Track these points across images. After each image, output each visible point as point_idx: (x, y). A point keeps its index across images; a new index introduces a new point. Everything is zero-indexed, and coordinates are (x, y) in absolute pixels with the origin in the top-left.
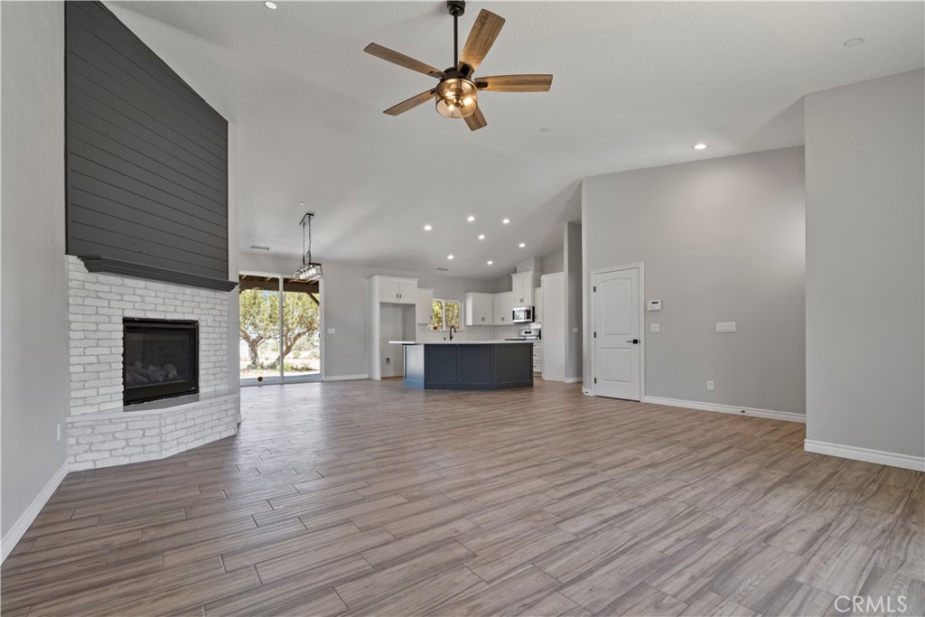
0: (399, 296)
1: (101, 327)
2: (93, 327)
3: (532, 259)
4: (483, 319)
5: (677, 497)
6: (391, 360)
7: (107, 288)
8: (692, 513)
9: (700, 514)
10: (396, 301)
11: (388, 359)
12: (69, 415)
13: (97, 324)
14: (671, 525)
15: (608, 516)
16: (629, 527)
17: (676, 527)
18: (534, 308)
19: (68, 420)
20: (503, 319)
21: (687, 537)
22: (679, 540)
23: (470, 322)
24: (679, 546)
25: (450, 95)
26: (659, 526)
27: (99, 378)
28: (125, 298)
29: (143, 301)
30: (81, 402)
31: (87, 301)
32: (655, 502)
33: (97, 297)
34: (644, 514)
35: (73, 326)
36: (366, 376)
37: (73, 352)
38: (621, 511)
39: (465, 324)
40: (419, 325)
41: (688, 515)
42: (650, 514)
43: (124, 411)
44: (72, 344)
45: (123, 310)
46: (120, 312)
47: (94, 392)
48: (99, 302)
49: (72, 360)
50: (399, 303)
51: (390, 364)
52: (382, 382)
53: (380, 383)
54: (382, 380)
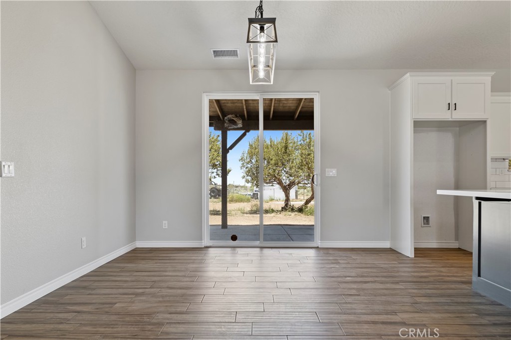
0: (451, 106)
6: (430, 219)
10: (447, 116)
11: (426, 219)
36: (386, 245)
50: (450, 120)
51: (430, 227)
52: (415, 256)
53: (411, 259)
54: (415, 253)
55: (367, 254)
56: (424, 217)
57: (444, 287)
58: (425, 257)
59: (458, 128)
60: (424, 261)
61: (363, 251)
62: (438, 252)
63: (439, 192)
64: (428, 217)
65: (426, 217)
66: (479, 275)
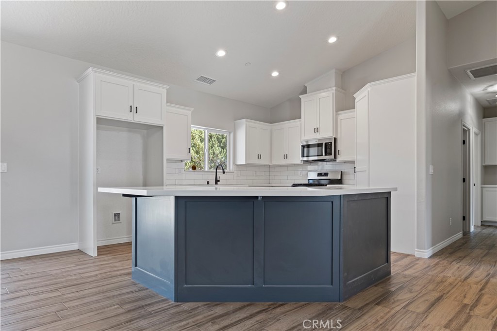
0: (132, 109)
3: (334, 71)
4: (259, 157)
10: (129, 117)
11: (117, 216)
18: (335, 139)
20: (286, 157)
23: (242, 160)
39: (234, 163)
40: (169, 161)
50: (133, 121)
51: (121, 223)
52: (98, 255)
53: (95, 258)
54: (98, 252)
55: (46, 260)
56: (115, 214)
57: (106, 283)
58: (110, 253)
59: (146, 131)
60: (104, 259)
61: (41, 258)
62: (125, 247)
63: (101, 190)
64: (119, 214)
65: (117, 214)
66: (136, 265)
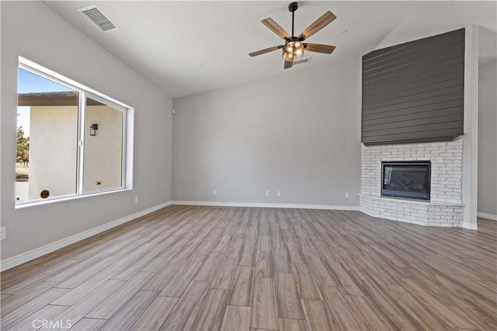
1: (372, 165)
2: (369, 165)
5: (198, 264)
7: (375, 151)
8: (188, 257)
9: (185, 257)
12: (360, 193)
13: (370, 164)
14: (196, 249)
15: (219, 244)
16: (210, 243)
17: (194, 247)
19: (359, 194)
21: (189, 246)
22: (192, 244)
24: (191, 242)
25: (290, 49)
26: (200, 247)
27: (371, 183)
28: (382, 154)
29: (391, 154)
30: (365, 190)
31: (367, 157)
32: (207, 257)
33: (371, 155)
34: (208, 249)
35: (362, 165)
37: (362, 173)
38: (217, 247)
41: (190, 255)
42: (206, 250)
43: (381, 197)
44: (362, 171)
45: (381, 158)
46: (380, 159)
47: (369, 187)
48: (371, 157)
49: (362, 176)
